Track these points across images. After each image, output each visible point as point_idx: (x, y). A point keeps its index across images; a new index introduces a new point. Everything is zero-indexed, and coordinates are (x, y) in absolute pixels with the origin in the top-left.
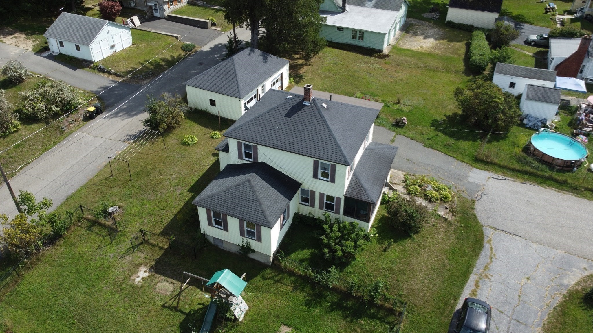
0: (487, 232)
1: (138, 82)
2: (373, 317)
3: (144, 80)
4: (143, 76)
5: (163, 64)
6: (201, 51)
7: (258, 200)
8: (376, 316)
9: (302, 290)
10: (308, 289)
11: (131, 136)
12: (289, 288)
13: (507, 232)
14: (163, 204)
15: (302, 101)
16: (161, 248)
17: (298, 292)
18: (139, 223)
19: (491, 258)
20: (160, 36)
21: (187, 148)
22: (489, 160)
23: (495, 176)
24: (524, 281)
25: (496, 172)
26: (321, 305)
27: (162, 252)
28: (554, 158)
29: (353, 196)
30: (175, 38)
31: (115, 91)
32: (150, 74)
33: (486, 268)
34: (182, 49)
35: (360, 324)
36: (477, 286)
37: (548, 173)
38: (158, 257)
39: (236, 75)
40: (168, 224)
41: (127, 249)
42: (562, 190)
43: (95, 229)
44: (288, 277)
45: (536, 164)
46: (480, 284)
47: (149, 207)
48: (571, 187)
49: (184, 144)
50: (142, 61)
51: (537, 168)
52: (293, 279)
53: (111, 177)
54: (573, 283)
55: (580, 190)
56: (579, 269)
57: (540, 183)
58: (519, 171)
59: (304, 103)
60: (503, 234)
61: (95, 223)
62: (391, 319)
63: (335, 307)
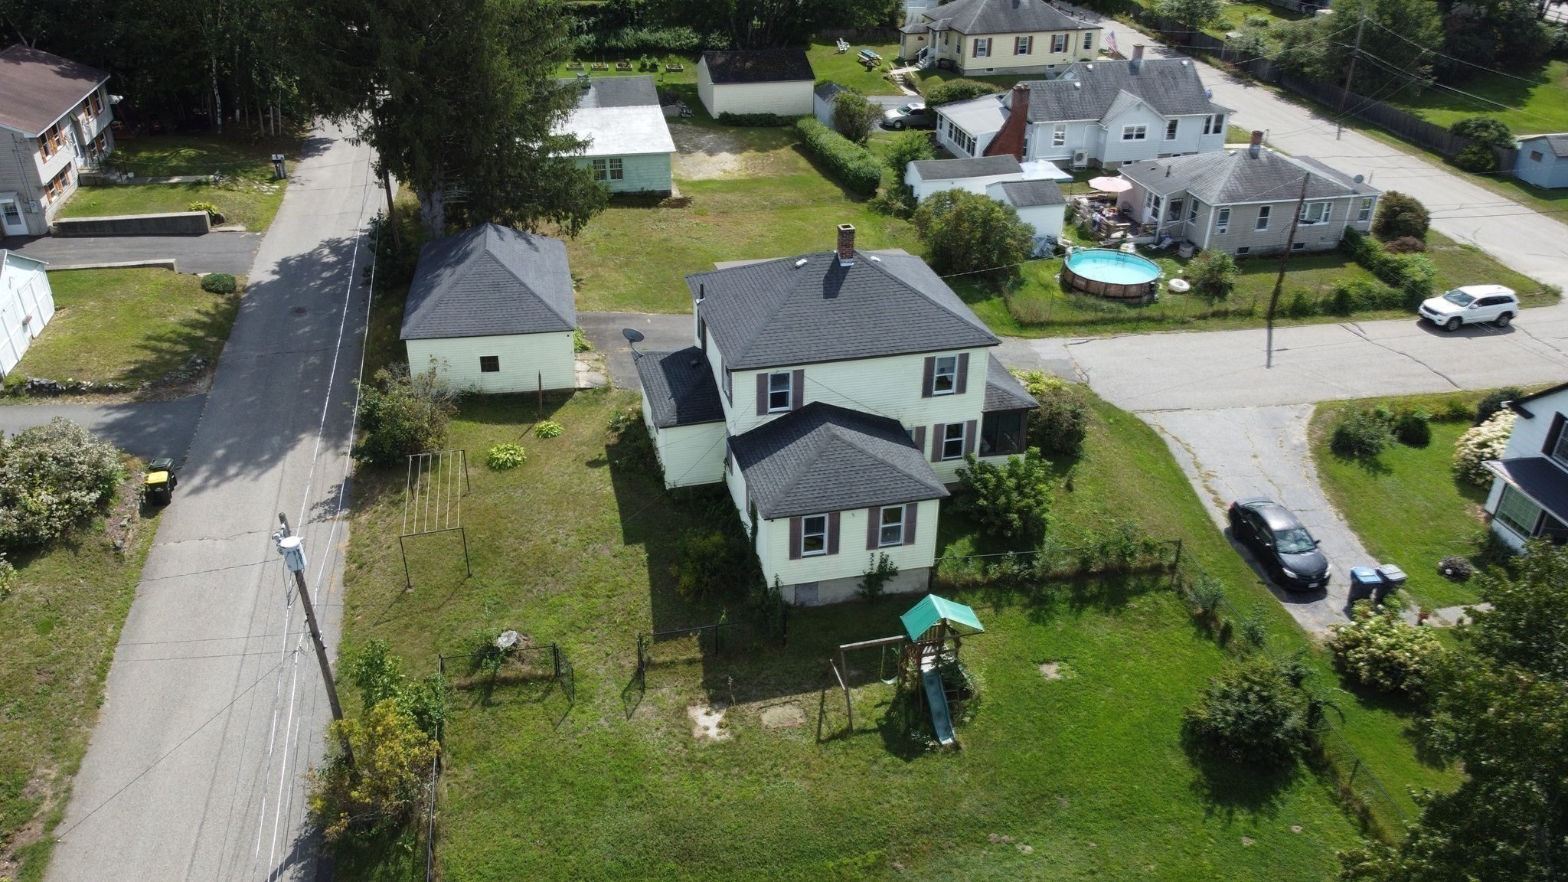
0: (1147, 418)
1: (183, 392)
2: (1140, 591)
3: (194, 383)
4: (184, 372)
5: (200, 333)
6: (258, 285)
7: (883, 463)
8: (1143, 588)
9: (1010, 604)
10: (1016, 597)
11: (325, 503)
12: (986, 611)
13: (1170, 410)
14: (600, 588)
15: (836, 261)
16: (690, 662)
17: (1007, 611)
18: (585, 643)
19: (1188, 450)
20: (113, 274)
21: (517, 473)
22: (1042, 319)
23: (1069, 341)
24: (1254, 461)
25: (1065, 335)
26: (1057, 613)
27: (699, 669)
28: (1126, 287)
29: (997, 406)
30: (164, 270)
31: (144, 427)
32: (199, 365)
33: (1198, 466)
34: (209, 290)
35: (1134, 609)
36: (1214, 493)
37: (1132, 313)
38: (701, 680)
39: (523, 284)
40: (654, 616)
41: (623, 696)
42: (1167, 330)
43: (498, 696)
44: (970, 596)
45: (1105, 304)
46: (1213, 488)
47: (576, 604)
48: (1176, 322)
49: (501, 467)
50: (139, 342)
51: (1111, 311)
52: (979, 594)
53: (410, 590)
54: (1304, 439)
55: (1188, 322)
56: (1291, 420)
57: (1134, 330)
58: (1093, 323)
59: (843, 265)
60: (1165, 413)
61: (489, 686)
62: (1165, 580)
63: (1080, 602)
